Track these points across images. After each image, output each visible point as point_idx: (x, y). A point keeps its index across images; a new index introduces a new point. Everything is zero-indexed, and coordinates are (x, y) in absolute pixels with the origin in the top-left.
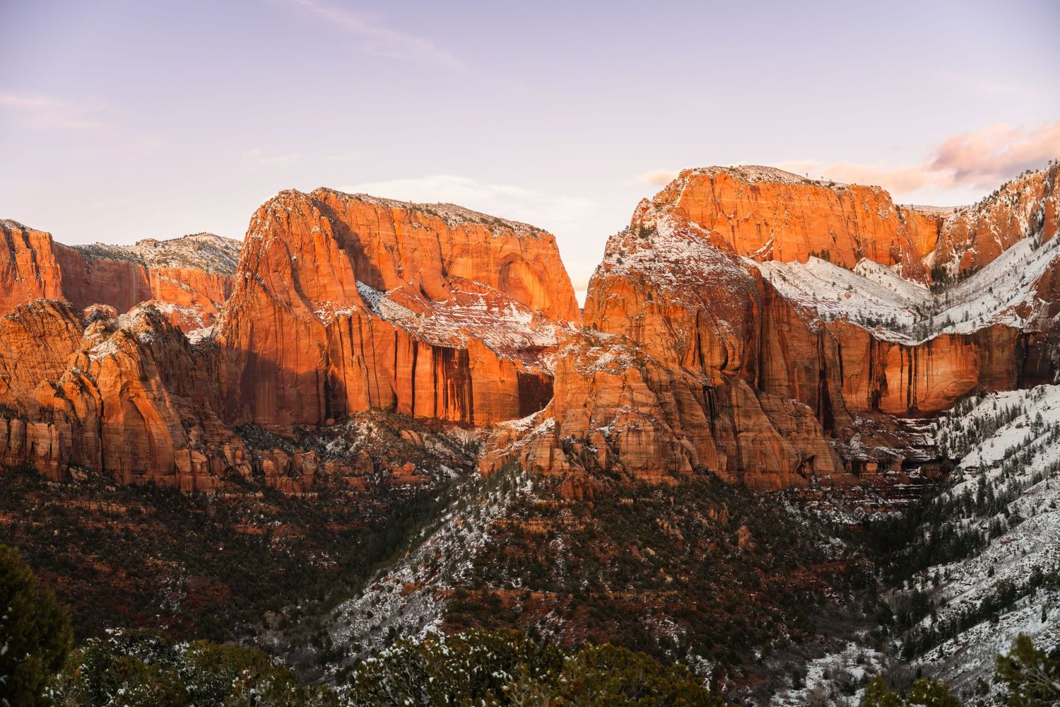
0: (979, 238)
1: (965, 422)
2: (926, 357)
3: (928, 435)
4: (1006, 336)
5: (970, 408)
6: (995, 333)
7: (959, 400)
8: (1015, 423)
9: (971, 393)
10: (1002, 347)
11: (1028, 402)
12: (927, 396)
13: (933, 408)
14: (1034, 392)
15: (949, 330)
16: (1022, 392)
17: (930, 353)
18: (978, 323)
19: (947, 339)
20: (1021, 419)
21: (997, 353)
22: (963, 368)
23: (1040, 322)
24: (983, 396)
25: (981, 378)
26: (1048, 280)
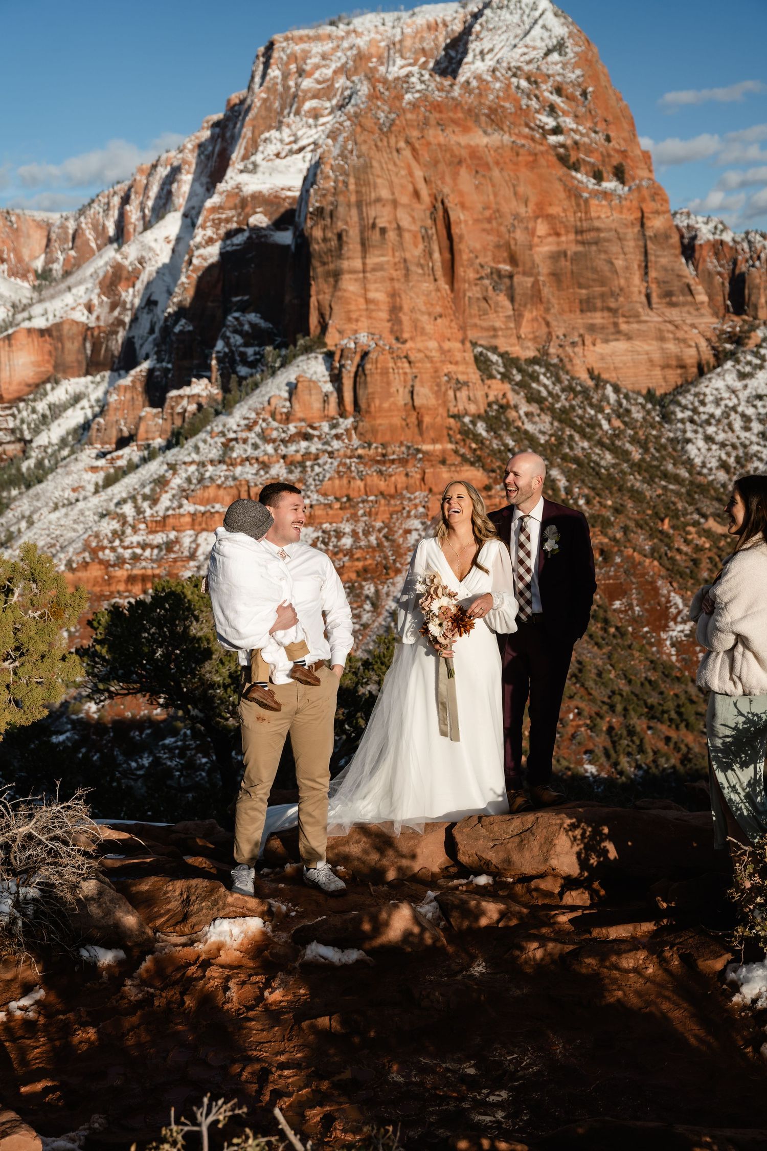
0: (78, 242)
1: (42, 406)
2: (7, 348)
3: (10, 419)
4: (75, 330)
5: (45, 394)
6: (66, 327)
7: (37, 388)
8: (79, 406)
9: (48, 380)
10: (72, 339)
11: (92, 386)
12: (10, 383)
13: (16, 395)
14: (98, 378)
15: (26, 324)
16: (89, 378)
17: (10, 345)
18: (51, 317)
19: (25, 333)
20: (84, 403)
21: (68, 345)
22: (40, 358)
23: (102, 318)
24: (57, 382)
25: (56, 367)
26: (108, 281)
